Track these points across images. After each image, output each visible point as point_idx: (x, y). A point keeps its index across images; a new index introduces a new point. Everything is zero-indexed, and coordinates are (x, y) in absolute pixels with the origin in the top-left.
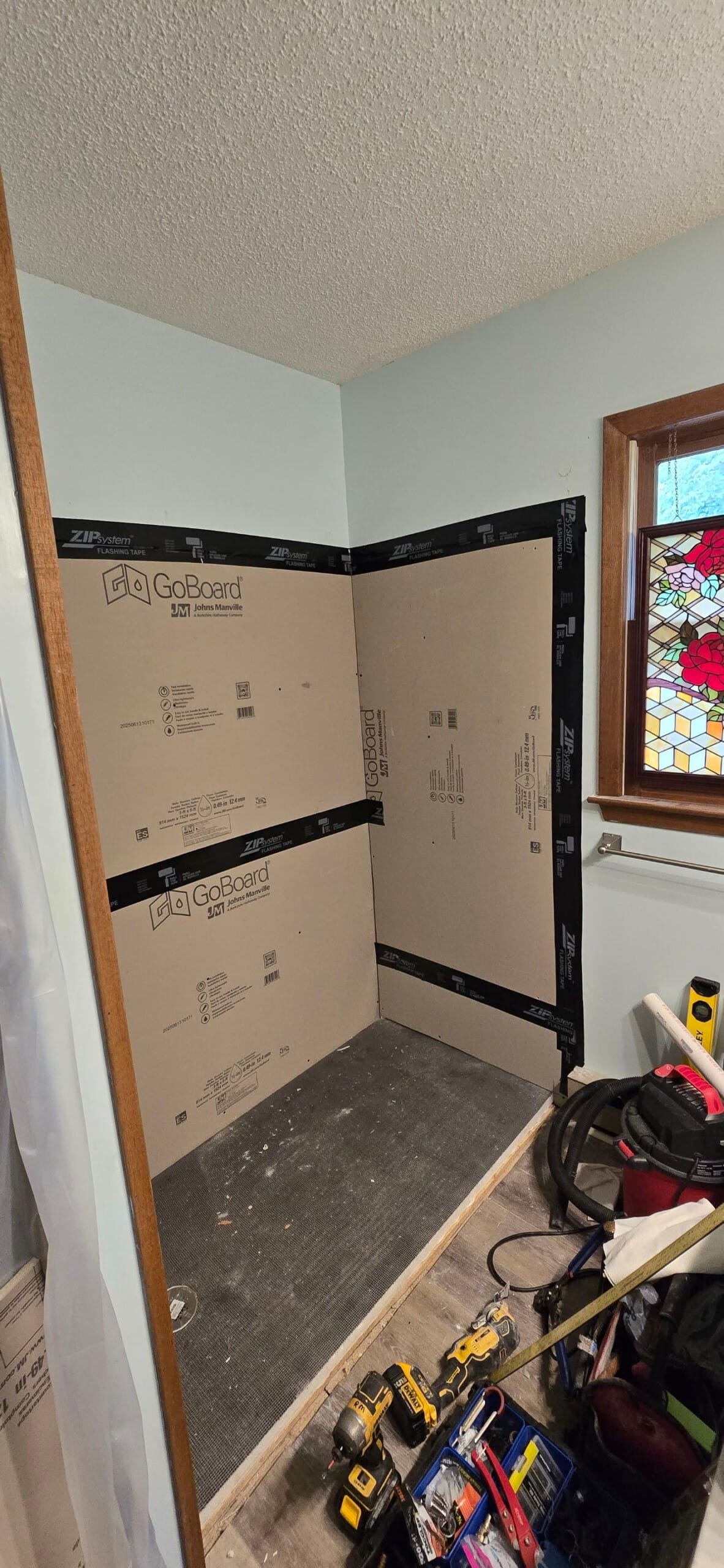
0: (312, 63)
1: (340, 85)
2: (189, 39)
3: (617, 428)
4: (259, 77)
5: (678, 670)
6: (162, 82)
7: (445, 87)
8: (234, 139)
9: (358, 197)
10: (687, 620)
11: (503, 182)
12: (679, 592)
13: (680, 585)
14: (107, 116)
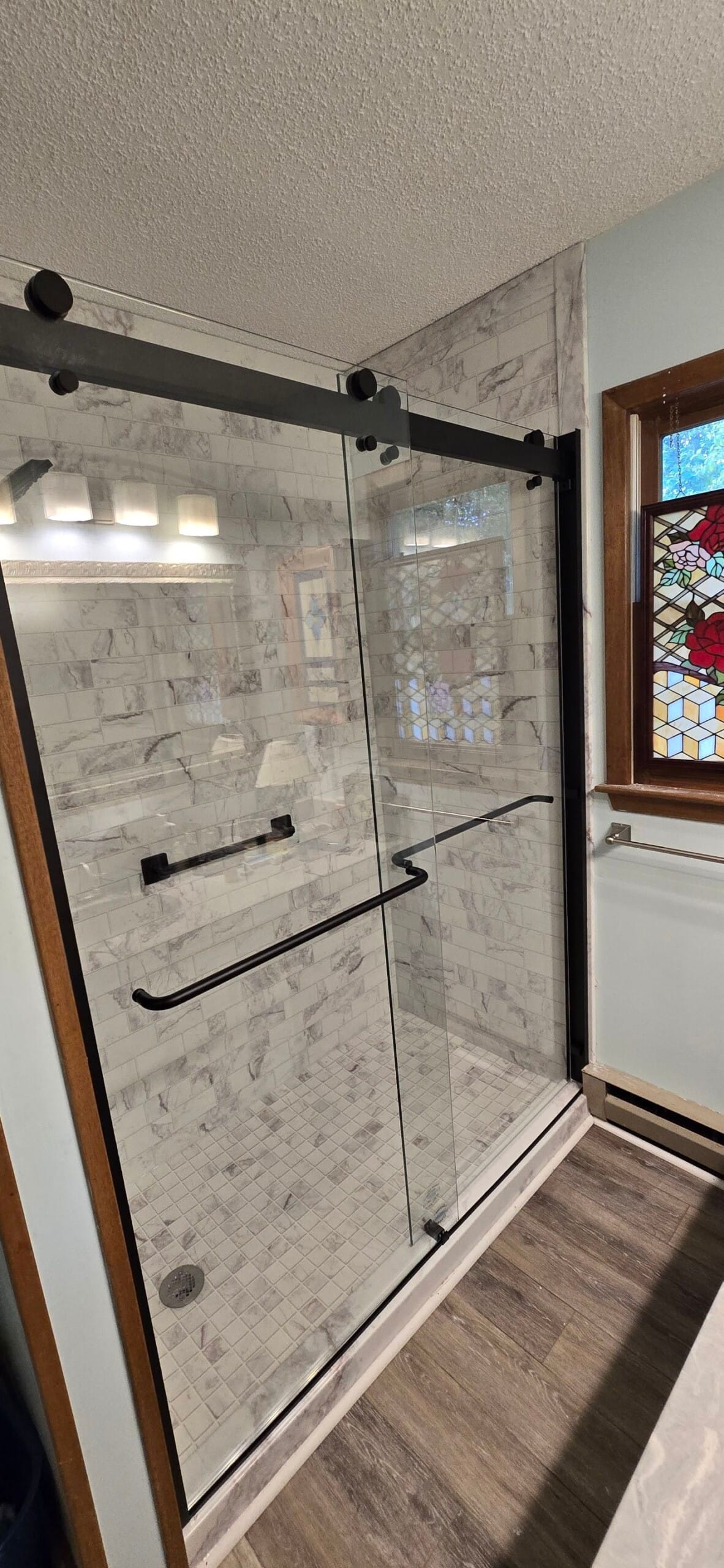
0: (259, 52)
1: (292, 71)
2: (134, 40)
3: (616, 402)
4: (209, 72)
5: (685, 652)
6: (115, 85)
7: (400, 62)
8: (195, 135)
9: (329, 184)
10: (693, 601)
11: (477, 155)
12: (684, 571)
13: (685, 564)
14: (68, 125)
